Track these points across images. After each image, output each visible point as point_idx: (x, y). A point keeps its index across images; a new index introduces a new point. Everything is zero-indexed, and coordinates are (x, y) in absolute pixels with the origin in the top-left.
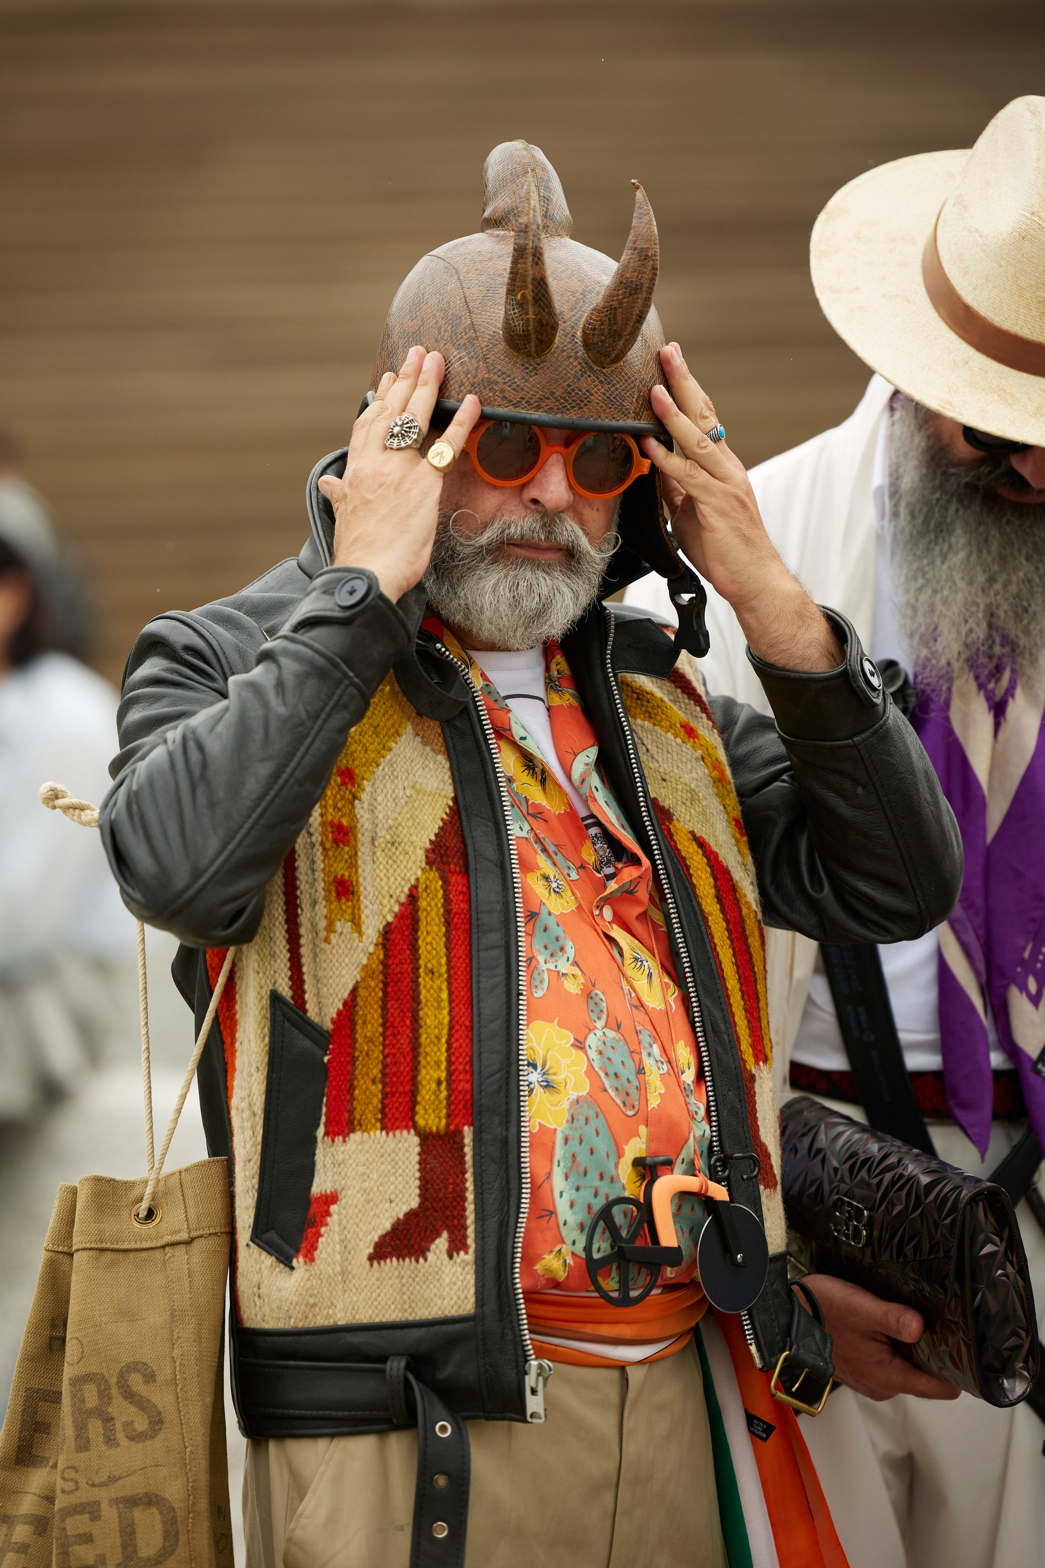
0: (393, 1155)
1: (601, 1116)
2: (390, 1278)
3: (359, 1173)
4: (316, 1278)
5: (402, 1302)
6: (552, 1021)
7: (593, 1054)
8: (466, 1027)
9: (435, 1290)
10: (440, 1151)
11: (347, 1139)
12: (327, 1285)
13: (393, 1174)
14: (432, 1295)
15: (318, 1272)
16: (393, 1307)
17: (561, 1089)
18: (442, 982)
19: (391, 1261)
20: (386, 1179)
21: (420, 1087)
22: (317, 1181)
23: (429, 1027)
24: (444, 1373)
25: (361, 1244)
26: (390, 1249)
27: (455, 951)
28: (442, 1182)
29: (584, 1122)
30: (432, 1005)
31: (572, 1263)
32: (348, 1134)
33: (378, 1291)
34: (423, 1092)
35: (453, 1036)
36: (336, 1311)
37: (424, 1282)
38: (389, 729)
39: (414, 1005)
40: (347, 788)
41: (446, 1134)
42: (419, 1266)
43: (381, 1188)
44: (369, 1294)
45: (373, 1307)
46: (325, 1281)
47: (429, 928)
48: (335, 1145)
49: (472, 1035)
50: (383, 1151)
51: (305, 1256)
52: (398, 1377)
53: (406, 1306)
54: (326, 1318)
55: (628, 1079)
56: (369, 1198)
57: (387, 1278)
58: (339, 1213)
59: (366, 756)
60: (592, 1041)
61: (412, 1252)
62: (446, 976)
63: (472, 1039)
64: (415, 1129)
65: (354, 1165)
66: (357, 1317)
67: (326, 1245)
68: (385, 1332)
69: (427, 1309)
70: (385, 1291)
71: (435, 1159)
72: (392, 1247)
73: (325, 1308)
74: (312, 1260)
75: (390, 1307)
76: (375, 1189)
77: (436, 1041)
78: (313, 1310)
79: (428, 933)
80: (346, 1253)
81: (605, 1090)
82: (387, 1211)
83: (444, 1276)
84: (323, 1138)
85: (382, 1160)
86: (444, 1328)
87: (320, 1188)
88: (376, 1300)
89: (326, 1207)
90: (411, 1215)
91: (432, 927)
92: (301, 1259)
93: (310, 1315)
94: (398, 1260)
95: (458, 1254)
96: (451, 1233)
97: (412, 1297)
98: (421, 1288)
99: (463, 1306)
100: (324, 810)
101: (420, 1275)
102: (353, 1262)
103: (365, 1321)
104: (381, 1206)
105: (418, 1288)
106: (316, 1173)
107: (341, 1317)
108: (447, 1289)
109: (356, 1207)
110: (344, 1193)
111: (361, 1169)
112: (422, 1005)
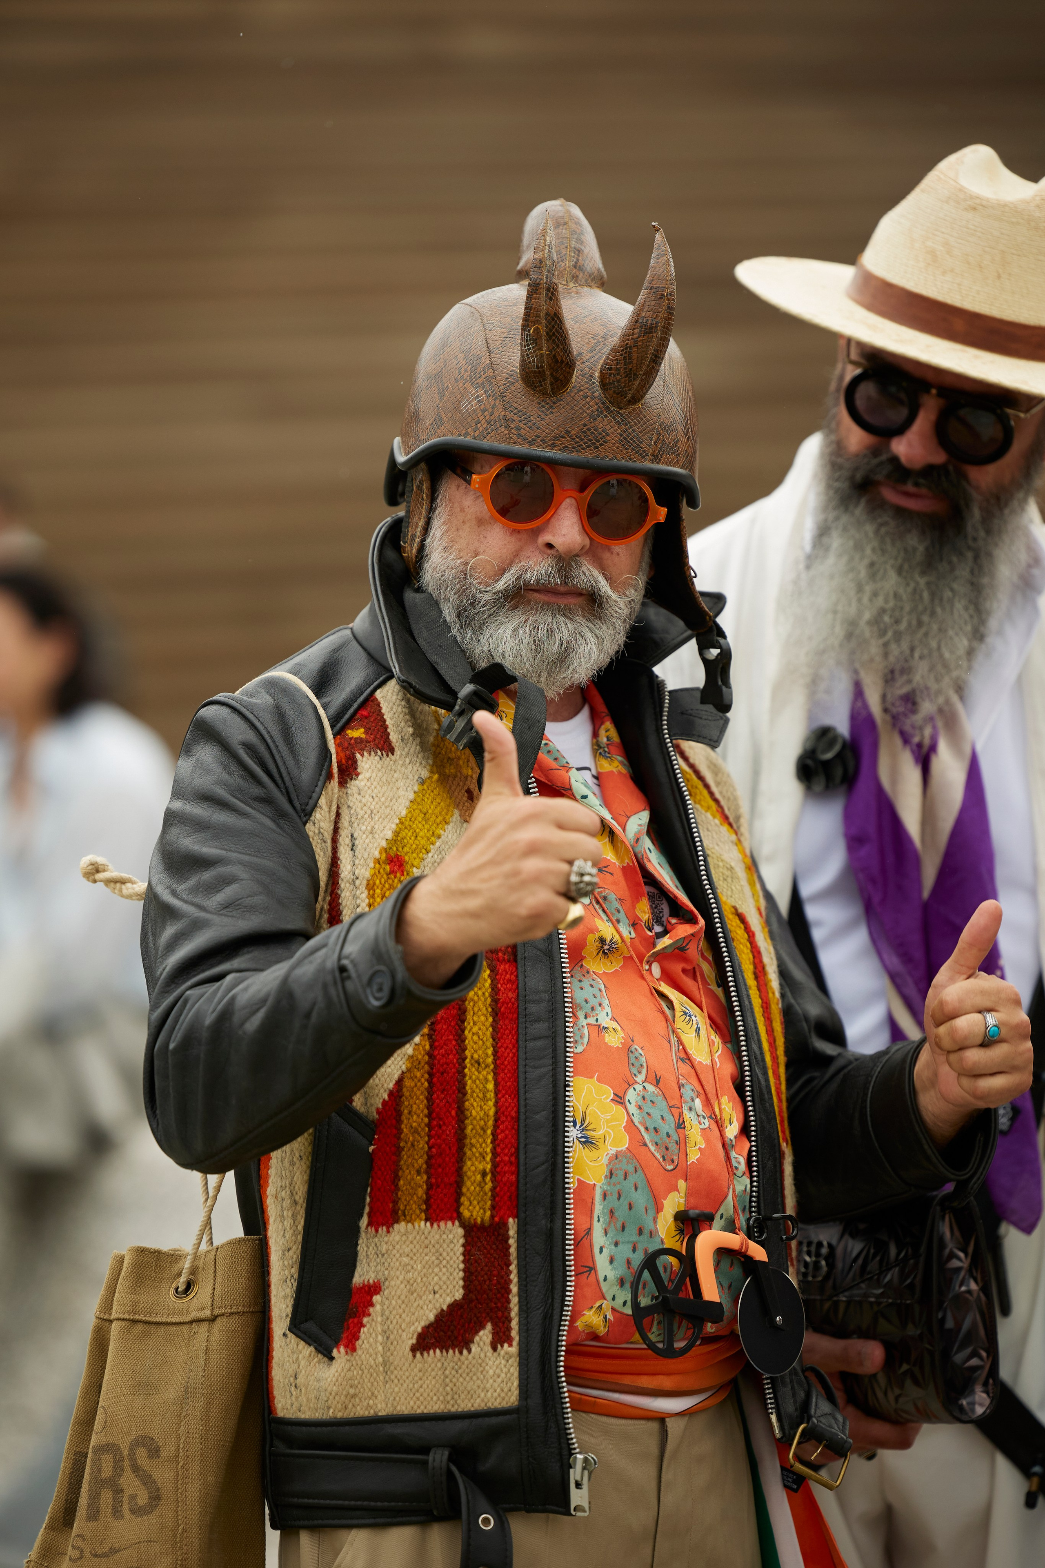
0: (437, 1246)
1: (640, 1171)
2: (433, 1370)
3: (403, 1263)
4: (358, 1368)
5: (444, 1394)
6: (592, 1077)
7: (632, 1109)
8: (512, 1118)
9: (479, 1382)
10: (485, 1243)
11: (391, 1229)
12: (368, 1376)
13: (437, 1265)
14: (475, 1387)
15: (359, 1363)
16: (435, 1398)
17: (600, 1144)
18: (488, 1073)
19: (435, 1352)
20: (430, 1270)
21: (465, 1178)
22: (359, 1271)
23: (475, 1118)
24: (488, 1464)
25: (404, 1334)
26: (433, 1341)
27: (502, 1041)
28: (486, 1274)
29: (623, 1177)
30: (478, 1096)
31: (612, 1318)
32: (392, 1225)
33: (420, 1382)
34: (468, 1183)
35: (498, 1127)
36: (376, 1401)
37: (468, 1374)
38: (437, 817)
39: (460, 1095)
40: (395, 877)
41: (491, 1225)
42: (463, 1358)
43: (425, 1279)
44: (411, 1386)
45: (414, 1398)
46: (366, 1371)
47: (475, 1018)
48: (378, 1235)
49: (518, 1126)
50: (427, 1242)
51: (346, 1346)
52: (441, 1468)
53: (449, 1398)
54: (366, 1409)
55: (667, 1133)
56: (413, 1289)
57: (430, 1369)
58: (382, 1304)
59: (416, 842)
60: (631, 1095)
61: (455, 1343)
62: (492, 1066)
63: (518, 1130)
64: (460, 1221)
65: (398, 1255)
66: (399, 1408)
67: (368, 1335)
68: (427, 1424)
69: (469, 1400)
70: (427, 1382)
71: (479, 1250)
72: (436, 1339)
73: (365, 1399)
74: (354, 1349)
75: (432, 1399)
76: (419, 1280)
77: (482, 1133)
78: (353, 1400)
79: (475, 1023)
80: (389, 1343)
81: (645, 1145)
82: (430, 1302)
83: (487, 1368)
84: (367, 1228)
85: (426, 1250)
86: (487, 1421)
87: (362, 1278)
88: (418, 1391)
89: (369, 1298)
90: (455, 1306)
91: (479, 1017)
92: (342, 1349)
93: (350, 1406)
94: (441, 1352)
95: (502, 1346)
96: (495, 1325)
97: (454, 1389)
98: (465, 1379)
99: (507, 1399)
100: (371, 900)
101: (464, 1367)
102: (395, 1353)
103: (406, 1412)
104: (424, 1297)
105: (461, 1379)
106: (358, 1264)
107: (382, 1407)
108: (491, 1381)
109: (399, 1298)
110: (387, 1283)
111: (405, 1260)
112: (468, 1096)
